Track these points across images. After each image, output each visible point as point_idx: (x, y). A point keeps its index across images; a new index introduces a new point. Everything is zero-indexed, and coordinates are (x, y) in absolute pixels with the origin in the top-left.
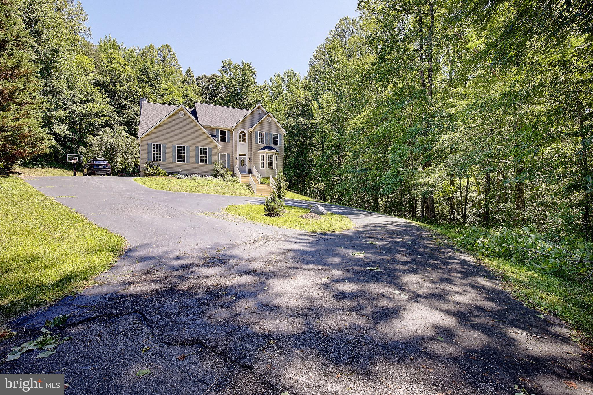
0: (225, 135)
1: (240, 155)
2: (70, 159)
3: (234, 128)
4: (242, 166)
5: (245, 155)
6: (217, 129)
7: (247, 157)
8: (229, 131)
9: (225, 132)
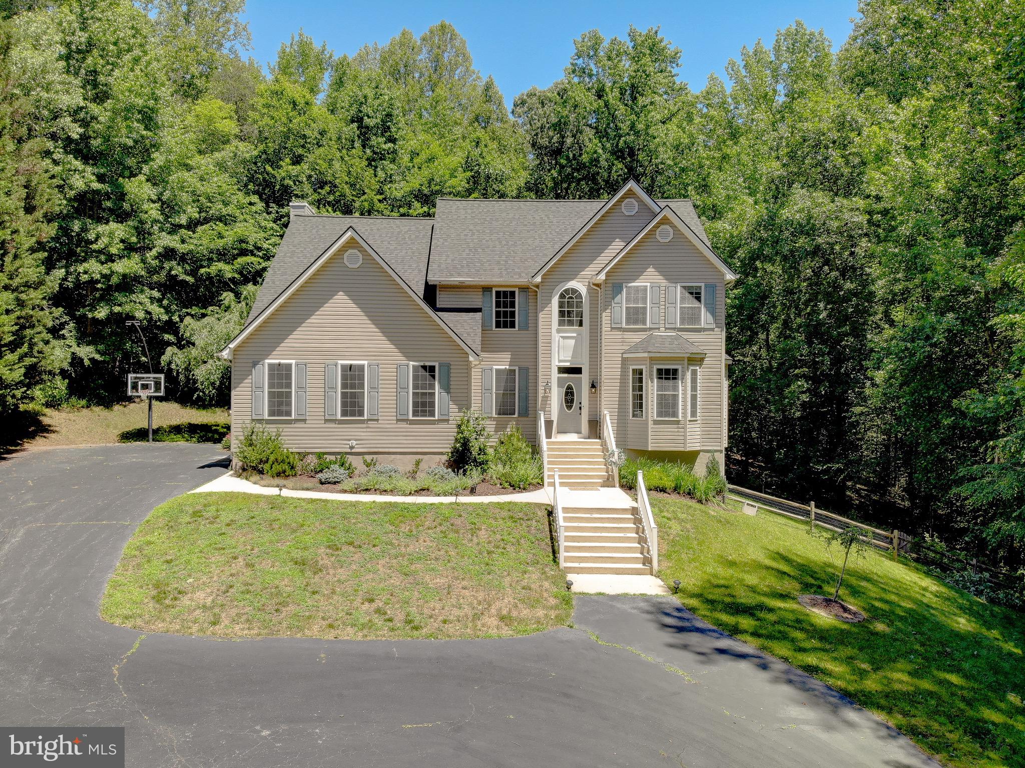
0: (513, 305)
1: (563, 370)
2: (135, 387)
3: (538, 279)
4: (569, 407)
5: (578, 371)
6: (487, 289)
7: (585, 377)
8: (524, 289)
9: (513, 294)
